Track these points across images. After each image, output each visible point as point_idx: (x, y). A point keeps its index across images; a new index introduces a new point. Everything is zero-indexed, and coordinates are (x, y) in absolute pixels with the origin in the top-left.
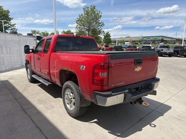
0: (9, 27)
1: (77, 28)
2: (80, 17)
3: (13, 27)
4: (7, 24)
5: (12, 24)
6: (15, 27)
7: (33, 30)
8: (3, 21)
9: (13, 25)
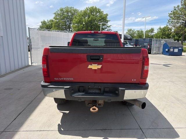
0: (106, 28)
1: (170, 22)
2: (175, 10)
3: (109, 28)
4: (105, 26)
5: (108, 25)
6: (110, 28)
7: (129, 29)
8: (101, 23)
9: (109, 27)
